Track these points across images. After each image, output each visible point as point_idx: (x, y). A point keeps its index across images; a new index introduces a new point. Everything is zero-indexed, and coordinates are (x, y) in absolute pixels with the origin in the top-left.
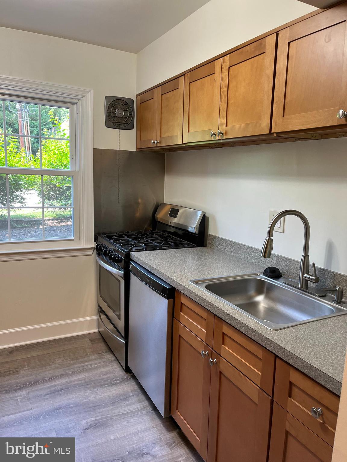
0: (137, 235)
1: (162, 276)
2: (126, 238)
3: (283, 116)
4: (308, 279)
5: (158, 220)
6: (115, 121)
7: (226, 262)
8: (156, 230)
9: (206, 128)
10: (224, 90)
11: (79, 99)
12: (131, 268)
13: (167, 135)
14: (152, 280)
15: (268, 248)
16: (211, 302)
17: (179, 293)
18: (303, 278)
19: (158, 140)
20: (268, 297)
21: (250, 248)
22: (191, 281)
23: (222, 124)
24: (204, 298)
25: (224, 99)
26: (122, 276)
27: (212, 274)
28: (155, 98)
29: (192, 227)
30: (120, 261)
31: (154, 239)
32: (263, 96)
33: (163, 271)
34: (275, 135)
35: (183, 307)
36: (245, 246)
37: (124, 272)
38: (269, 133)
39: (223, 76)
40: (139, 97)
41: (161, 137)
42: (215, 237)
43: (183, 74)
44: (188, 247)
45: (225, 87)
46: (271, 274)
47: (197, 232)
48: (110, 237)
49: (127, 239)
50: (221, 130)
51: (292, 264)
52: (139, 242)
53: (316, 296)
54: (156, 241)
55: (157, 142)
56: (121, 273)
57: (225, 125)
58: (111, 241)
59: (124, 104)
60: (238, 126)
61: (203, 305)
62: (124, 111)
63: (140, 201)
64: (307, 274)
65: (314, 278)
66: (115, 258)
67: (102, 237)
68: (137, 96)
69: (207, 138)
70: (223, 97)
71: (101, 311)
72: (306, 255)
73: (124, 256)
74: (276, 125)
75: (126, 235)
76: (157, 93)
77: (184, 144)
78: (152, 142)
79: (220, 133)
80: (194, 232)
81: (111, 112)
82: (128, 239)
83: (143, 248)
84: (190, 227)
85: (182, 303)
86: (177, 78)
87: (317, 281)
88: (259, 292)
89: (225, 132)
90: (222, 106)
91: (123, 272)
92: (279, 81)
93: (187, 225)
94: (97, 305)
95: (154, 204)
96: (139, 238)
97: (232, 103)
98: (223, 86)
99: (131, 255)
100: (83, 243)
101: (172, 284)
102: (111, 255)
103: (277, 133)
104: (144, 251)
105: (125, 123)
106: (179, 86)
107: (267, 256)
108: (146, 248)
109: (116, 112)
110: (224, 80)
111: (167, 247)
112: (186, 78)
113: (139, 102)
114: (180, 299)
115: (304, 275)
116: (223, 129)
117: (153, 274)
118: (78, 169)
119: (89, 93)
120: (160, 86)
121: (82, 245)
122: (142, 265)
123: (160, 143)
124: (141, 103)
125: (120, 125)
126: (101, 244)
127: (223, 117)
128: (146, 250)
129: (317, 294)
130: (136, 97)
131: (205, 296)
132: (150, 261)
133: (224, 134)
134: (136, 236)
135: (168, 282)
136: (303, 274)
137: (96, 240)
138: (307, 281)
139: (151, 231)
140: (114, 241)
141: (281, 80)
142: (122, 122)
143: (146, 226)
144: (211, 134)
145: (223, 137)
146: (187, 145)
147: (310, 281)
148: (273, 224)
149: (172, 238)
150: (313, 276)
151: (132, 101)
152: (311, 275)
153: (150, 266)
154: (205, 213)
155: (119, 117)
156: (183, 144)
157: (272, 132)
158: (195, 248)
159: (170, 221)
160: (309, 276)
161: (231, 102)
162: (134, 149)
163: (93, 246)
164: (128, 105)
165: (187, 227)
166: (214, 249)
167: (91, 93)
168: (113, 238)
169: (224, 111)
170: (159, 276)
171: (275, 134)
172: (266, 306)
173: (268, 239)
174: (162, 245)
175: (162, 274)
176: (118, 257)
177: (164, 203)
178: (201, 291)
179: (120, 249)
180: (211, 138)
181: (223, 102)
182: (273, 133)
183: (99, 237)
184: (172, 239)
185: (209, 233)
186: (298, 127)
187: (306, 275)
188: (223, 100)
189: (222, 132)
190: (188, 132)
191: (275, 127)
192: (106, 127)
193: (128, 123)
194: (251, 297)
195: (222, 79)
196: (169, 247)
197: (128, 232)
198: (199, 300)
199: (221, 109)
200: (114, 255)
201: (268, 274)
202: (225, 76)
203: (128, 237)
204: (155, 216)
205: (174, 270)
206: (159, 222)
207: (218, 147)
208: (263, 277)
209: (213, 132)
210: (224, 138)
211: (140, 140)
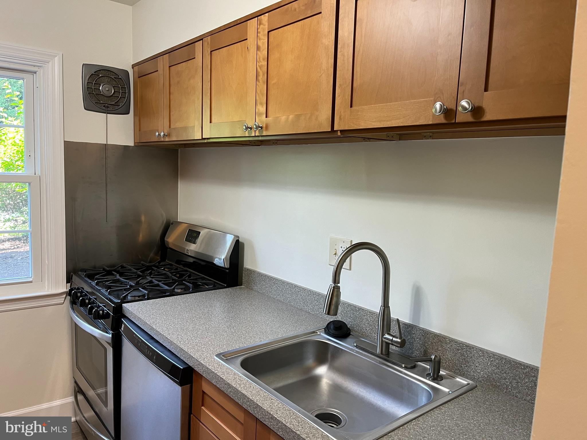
0: (136, 271)
1: (172, 347)
2: (118, 277)
3: (351, 106)
4: (390, 342)
5: (169, 246)
6: (100, 101)
7: (270, 313)
8: (167, 261)
9: (236, 119)
10: (261, 65)
11: (40, 67)
12: (122, 329)
13: (179, 125)
14: (156, 354)
15: (334, 301)
16: (251, 398)
17: (200, 376)
18: (382, 340)
19: (166, 131)
20: (332, 368)
21: (304, 289)
22: (218, 355)
23: (260, 114)
24: (239, 389)
25: (262, 78)
26: (110, 341)
27: (251, 337)
28: (160, 71)
29: (220, 259)
30: (105, 316)
31: (162, 278)
32: (320, 77)
33: (173, 338)
34: (339, 134)
35: (206, 397)
36: (296, 286)
37: (113, 334)
38: (330, 130)
39: (260, 43)
40: (136, 68)
41: (170, 127)
42: (254, 272)
43: (200, 39)
44: (215, 287)
45: (264, 59)
46: (336, 333)
47: (227, 266)
48: (91, 277)
49: (119, 279)
50: (258, 123)
51: (364, 316)
52: (137, 283)
53: (402, 367)
54: (164, 281)
55: (164, 135)
56: (107, 337)
57: (265, 116)
58: (94, 283)
59: (113, 77)
60: (283, 118)
61: (237, 401)
62: (114, 87)
63: (143, 218)
64: (388, 334)
65: (399, 340)
66: (97, 312)
67: (79, 276)
68: (133, 66)
69: (239, 133)
70: (261, 73)
71: (78, 391)
72: (386, 306)
73: (112, 309)
74: (340, 118)
75: (118, 272)
76: (163, 64)
77: (205, 139)
78: (157, 134)
79: (258, 127)
80: (222, 265)
81: (93, 87)
82: (121, 279)
83: (144, 294)
84: (217, 258)
85: (204, 393)
86: (192, 43)
87: (402, 344)
88: (321, 360)
89: (264, 126)
90: (258, 86)
91: (111, 336)
92: (343, 55)
93: (212, 255)
94: (73, 381)
95: (163, 222)
96: (139, 276)
97: (274, 84)
98: (259, 58)
99: (124, 308)
100: (48, 286)
101: (188, 361)
102: (92, 308)
103: (341, 131)
104: (145, 300)
105: (117, 104)
106: (195, 55)
107: (332, 312)
108: (148, 294)
109: (101, 88)
110: (261, 50)
111: (182, 289)
112: (205, 44)
113: (137, 76)
114: (201, 386)
115: (385, 336)
116: (262, 120)
117: (157, 342)
118: (38, 173)
119: (56, 58)
120: (168, 54)
121: (46, 290)
122: (141, 326)
123: (169, 135)
124: (139, 77)
125: (108, 107)
126: (78, 288)
127: (261, 104)
128: (148, 299)
129: (403, 365)
130: (133, 68)
131: (240, 385)
132: (153, 318)
133: (264, 129)
134: (134, 273)
135: (182, 358)
136: (383, 335)
137: (69, 280)
138: (388, 344)
139: (159, 262)
140: (97, 284)
141: (346, 54)
142: (110, 103)
143: (152, 255)
144: (244, 127)
145: (262, 132)
146: (209, 141)
147: (392, 344)
148: (340, 265)
149: (190, 274)
150: (397, 338)
151: (127, 73)
152: (394, 336)
153: (152, 329)
154: (238, 237)
155: (106, 95)
156: (203, 139)
157: (335, 128)
158: (224, 290)
159: (187, 248)
160: (391, 338)
161: (273, 82)
162: (132, 144)
163: (65, 290)
164: (121, 79)
165: (213, 258)
166: (252, 289)
167: (59, 57)
168: (97, 279)
169: (263, 95)
170: (167, 347)
171: (339, 132)
172: (331, 383)
173: (334, 287)
174: (175, 287)
175: (171, 343)
176: (103, 311)
177: (178, 221)
178: (235, 374)
179: (107, 299)
180: (245, 133)
181: (261, 81)
182: (337, 131)
183: (74, 276)
184: (189, 276)
185: (244, 266)
186: (373, 123)
187: (387, 336)
188: (260, 78)
189: (261, 126)
190: (211, 122)
191: (339, 123)
192: (85, 109)
193: (121, 104)
194: (310, 369)
195: (258, 48)
196: (186, 291)
197: (122, 267)
198: (230, 391)
199: (258, 91)
200: (96, 306)
201: (332, 331)
202: (263, 43)
203: (121, 275)
204: (165, 239)
205: (191, 335)
206: (171, 249)
207: (254, 144)
208: (324, 337)
209: (247, 124)
210: (264, 133)
211: (140, 130)
